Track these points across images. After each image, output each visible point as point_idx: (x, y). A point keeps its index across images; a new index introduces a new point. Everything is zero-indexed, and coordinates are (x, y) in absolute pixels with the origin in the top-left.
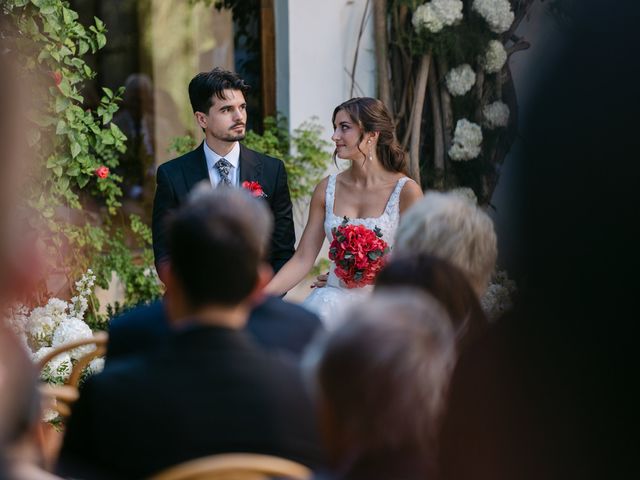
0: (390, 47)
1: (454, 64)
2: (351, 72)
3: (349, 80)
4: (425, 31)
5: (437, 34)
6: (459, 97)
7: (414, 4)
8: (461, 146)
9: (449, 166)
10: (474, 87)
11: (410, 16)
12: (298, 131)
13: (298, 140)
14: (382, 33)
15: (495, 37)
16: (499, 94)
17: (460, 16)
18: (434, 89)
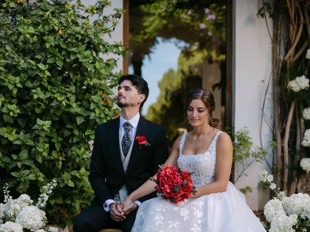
0: (280, 100)
1: (306, 106)
2: (262, 108)
3: (262, 112)
4: (292, 91)
5: (296, 92)
6: (308, 120)
7: (289, 81)
8: (307, 141)
9: (302, 149)
11: (287, 85)
12: (238, 133)
13: (238, 136)
14: (275, 94)
17: (308, 85)
18: (297, 117)
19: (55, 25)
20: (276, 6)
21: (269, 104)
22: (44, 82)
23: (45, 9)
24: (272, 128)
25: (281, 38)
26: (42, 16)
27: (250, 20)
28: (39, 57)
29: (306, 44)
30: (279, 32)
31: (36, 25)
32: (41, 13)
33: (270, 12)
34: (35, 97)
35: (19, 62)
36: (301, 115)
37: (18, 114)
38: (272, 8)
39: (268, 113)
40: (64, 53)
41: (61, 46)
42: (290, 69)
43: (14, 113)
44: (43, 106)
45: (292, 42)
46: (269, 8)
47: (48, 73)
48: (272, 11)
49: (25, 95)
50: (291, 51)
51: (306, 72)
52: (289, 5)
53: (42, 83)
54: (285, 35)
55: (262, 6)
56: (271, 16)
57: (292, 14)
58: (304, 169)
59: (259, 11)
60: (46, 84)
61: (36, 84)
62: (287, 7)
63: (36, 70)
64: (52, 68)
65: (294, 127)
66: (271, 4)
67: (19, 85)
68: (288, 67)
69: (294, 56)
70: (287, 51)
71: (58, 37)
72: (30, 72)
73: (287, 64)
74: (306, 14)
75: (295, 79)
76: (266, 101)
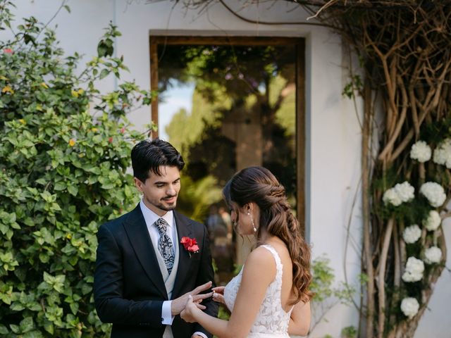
0: (371, 214)
1: (408, 224)
2: (347, 226)
3: (346, 231)
4: (390, 205)
5: (397, 207)
6: (411, 244)
7: (385, 188)
8: (410, 273)
9: (403, 284)
10: (420, 239)
11: (382, 196)
12: (314, 262)
13: (315, 267)
14: (366, 205)
15: (434, 209)
16: (435, 242)
17: (412, 196)
18: (396, 239)
19: (65, 134)
20: (367, 80)
21: (357, 224)
22: (51, 217)
23: (43, 101)
24: (360, 253)
25: (374, 125)
26: (43, 112)
27: (332, 101)
28: (41, 181)
29: (410, 136)
30: (371, 117)
31: (33, 129)
32: (39, 108)
33: (359, 89)
34: (40, 241)
35: (14, 193)
36: (400, 237)
37: (16, 267)
38: (362, 82)
39: (356, 236)
40: (78, 174)
41: (74, 163)
42: (388, 172)
43: (10, 267)
44: (51, 252)
45: (391, 132)
46: (358, 84)
47: (57, 207)
48: (361, 88)
50: (389, 147)
51: (408, 176)
52: (389, 81)
53: (48, 219)
54: (380, 123)
55: (349, 80)
56: (360, 94)
57: (392, 93)
58: (406, 314)
59: (346, 89)
60: (53, 220)
61: (40, 220)
62: (386, 85)
63: (39, 203)
64: (63, 198)
65: (391, 252)
66: (361, 78)
67: (16, 226)
68: (384, 168)
69: (393, 153)
70: (382, 145)
71: (68, 151)
72: (31, 205)
73: (382, 166)
74: (412, 93)
75: (393, 186)
76: (354, 219)
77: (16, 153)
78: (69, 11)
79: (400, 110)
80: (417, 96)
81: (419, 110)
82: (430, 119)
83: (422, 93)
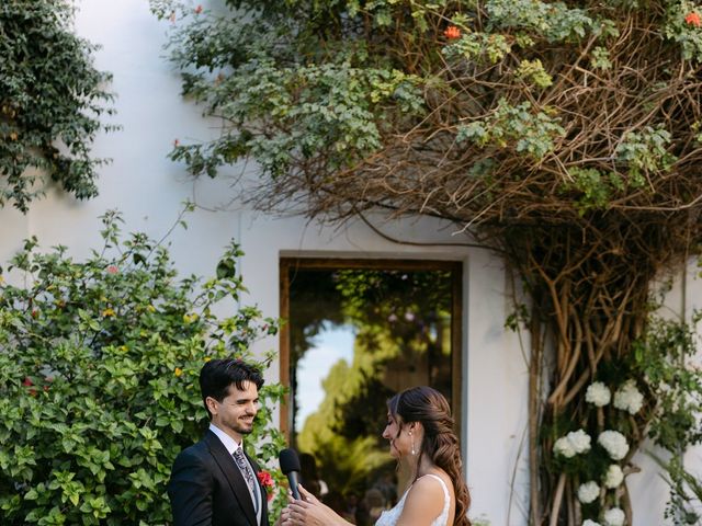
0: (541, 469)
1: (584, 480)
3: (510, 488)
4: (562, 456)
5: (569, 459)
6: (587, 505)
7: (556, 437)
10: (598, 499)
11: (552, 446)
14: (534, 458)
15: (615, 462)
16: (617, 503)
17: (588, 447)
18: (569, 497)
19: (170, 361)
20: (535, 311)
21: (522, 478)
22: (150, 457)
23: (149, 326)
24: (527, 515)
25: (544, 363)
26: (145, 339)
27: (493, 334)
28: (141, 415)
29: (585, 376)
30: (540, 354)
31: (136, 357)
32: (144, 334)
33: (525, 321)
34: (137, 485)
35: (108, 427)
36: (575, 496)
37: (108, 514)
38: (530, 313)
39: (522, 492)
40: (184, 408)
41: (179, 396)
42: (559, 418)
43: (101, 513)
44: (150, 499)
45: (563, 371)
46: (524, 314)
47: (157, 445)
48: (529, 319)
49: (118, 478)
50: (561, 388)
51: (584, 423)
52: (559, 311)
53: (148, 459)
54: (550, 360)
55: (513, 310)
56: (527, 326)
57: (564, 326)
59: (509, 320)
60: (154, 461)
61: (138, 461)
62: (556, 316)
63: (137, 440)
64: (165, 434)
65: (564, 514)
66: (528, 307)
67: (110, 466)
68: (555, 413)
69: (566, 395)
70: (553, 386)
71: (173, 381)
72: (127, 443)
73: (552, 409)
74: (587, 326)
75: (566, 435)
76: (518, 472)
77: (113, 381)
78: (186, 227)
79: (573, 345)
80: (593, 329)
81: (596, 346)
82: (609, 357)
83: (598, 325)
